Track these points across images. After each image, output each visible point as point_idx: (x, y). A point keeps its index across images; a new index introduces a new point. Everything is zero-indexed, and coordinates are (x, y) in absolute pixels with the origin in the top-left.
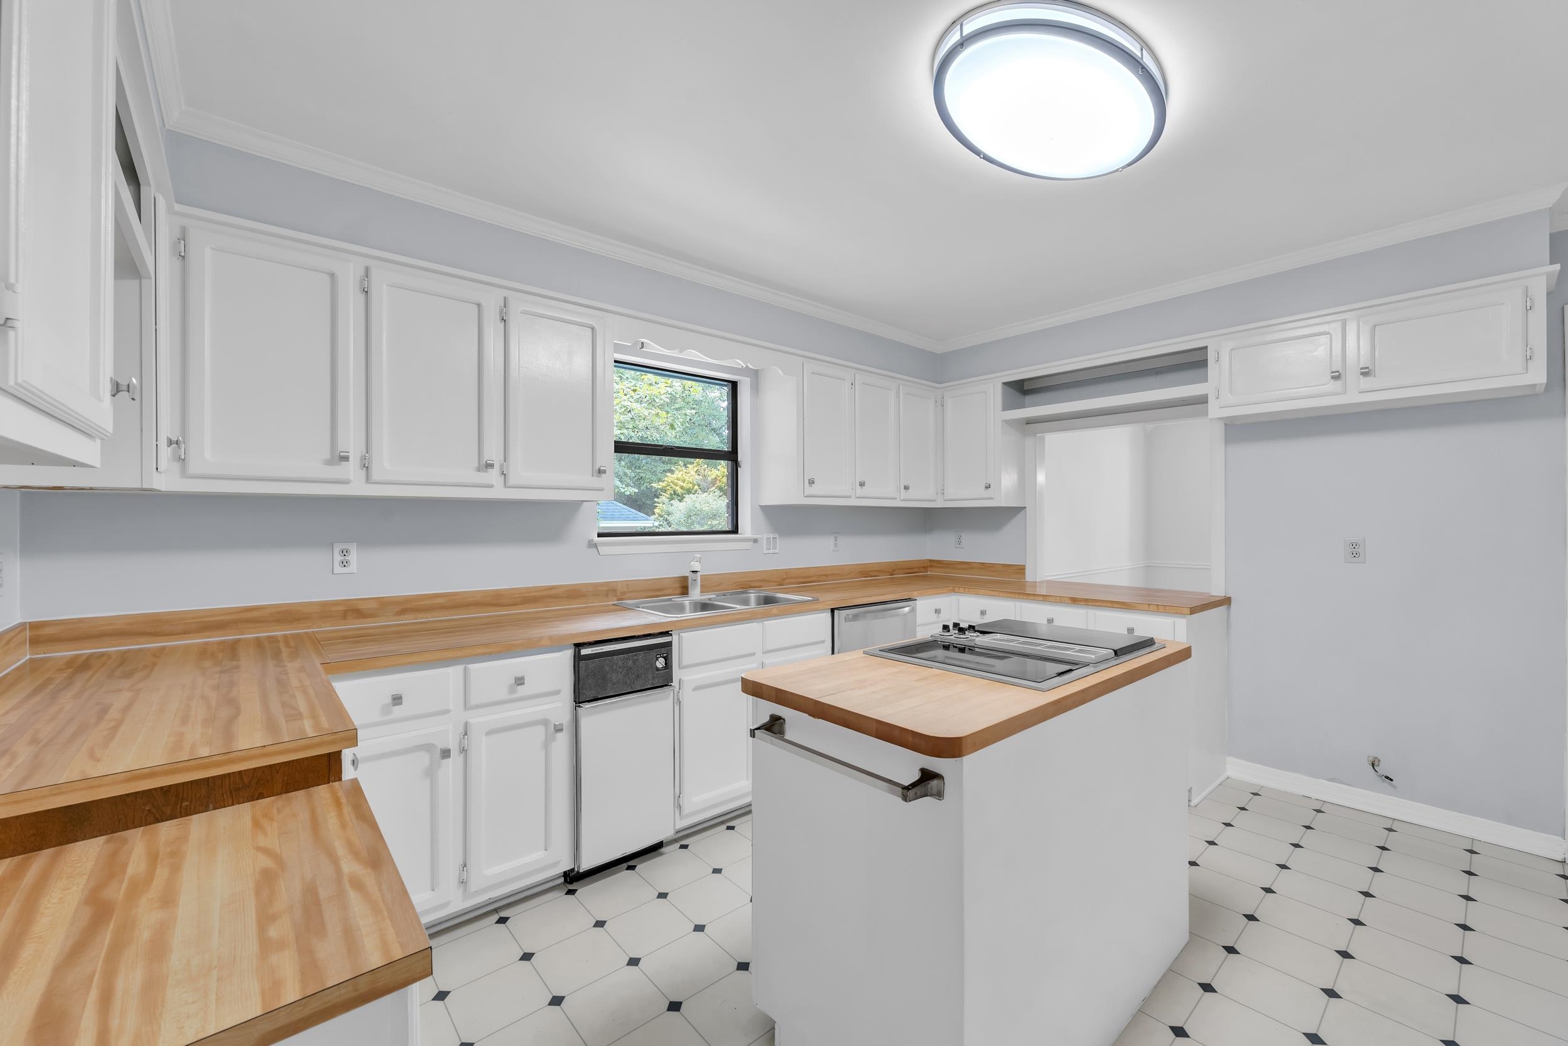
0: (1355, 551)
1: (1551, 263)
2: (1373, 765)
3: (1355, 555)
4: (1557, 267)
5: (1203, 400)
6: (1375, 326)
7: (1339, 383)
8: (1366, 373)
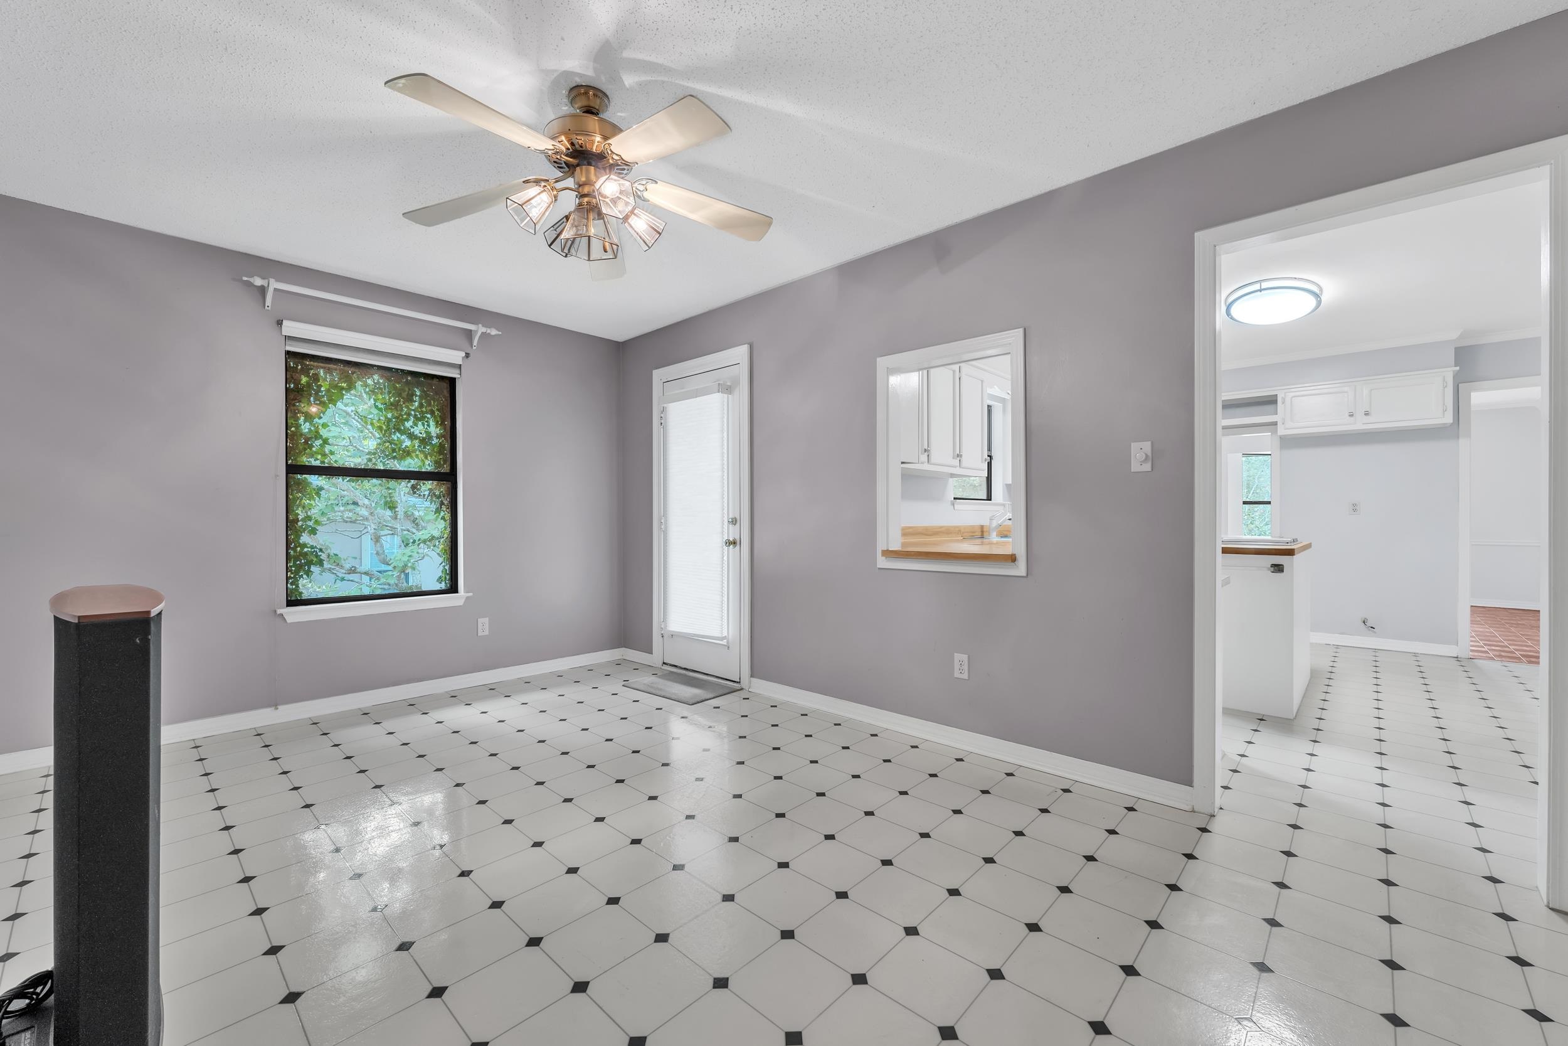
0: (1355, 508)
1: (1455, 366)
2: (1364, 622)
3: (1355, 510)
4: (1458, 368)
5: (1275, 424)
6: (1371, 390)
7: (1352, 418)
8: (1367, 414)
